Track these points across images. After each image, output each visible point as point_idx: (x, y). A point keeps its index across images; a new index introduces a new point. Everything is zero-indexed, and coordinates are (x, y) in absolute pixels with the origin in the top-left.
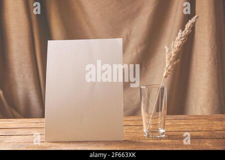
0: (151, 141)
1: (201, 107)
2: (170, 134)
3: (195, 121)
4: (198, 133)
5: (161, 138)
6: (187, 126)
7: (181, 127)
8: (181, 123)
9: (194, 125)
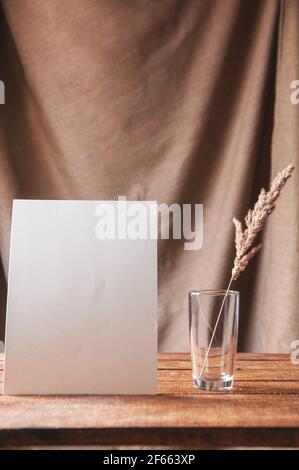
0: (210, 396)
1: (279, 342)
2: (242, 384)
3: (281, 363)
4: (293, 383)
5: (227, 392)
6: (268, 372)
7: (259, 373)
8: (255, 367)
9: (280, 369)
